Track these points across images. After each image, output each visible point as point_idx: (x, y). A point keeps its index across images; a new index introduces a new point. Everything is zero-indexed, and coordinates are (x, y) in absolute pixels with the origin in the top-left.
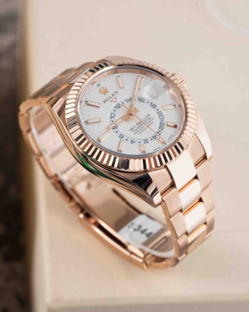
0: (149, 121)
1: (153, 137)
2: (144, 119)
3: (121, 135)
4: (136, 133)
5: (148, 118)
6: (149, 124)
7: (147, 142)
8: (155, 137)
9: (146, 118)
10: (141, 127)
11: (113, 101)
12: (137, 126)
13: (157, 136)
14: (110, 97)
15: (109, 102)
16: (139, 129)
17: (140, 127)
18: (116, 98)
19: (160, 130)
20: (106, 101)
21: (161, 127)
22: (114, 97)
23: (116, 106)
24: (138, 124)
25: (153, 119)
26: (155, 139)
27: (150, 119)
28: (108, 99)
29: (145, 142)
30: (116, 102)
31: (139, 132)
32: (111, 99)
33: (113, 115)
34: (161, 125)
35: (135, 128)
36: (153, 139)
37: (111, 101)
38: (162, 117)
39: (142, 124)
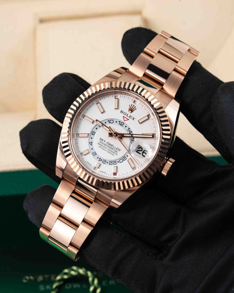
0: (114, 151)
1: (100, 159)
2: (114, 147)
3: (94, 133)
4: (100, 144)
5: (116, 150)
6: (111, 152)
7: (94, 155)
8: (100, 160)
9: (116, 148)
10: (106, 147)
11: (124, 118)
12: (106, 143)
13: (102, 161)
14: (128, 114)
15: (123, 115)
16: (103, 145)
17: (106, 145)
18: (128, 120)
19: (109, 163)
20: (123, 113)
21: (112, 163)
22: (128, 118)
23: (121, 122)
24: (108, 143)
25: (117, 155)
26: (99, 161)
27: (116, 152)
28: (125, 114)
29: (93, 154)
30: (124, 121)
31: (101, 146)
32: (125, 116)
33: (112, 122)
34: (113, 162)
35: (103, 142)
36: (99, 159)
37: (123, 117)
38: (121, 161)
39: (109, 147)
